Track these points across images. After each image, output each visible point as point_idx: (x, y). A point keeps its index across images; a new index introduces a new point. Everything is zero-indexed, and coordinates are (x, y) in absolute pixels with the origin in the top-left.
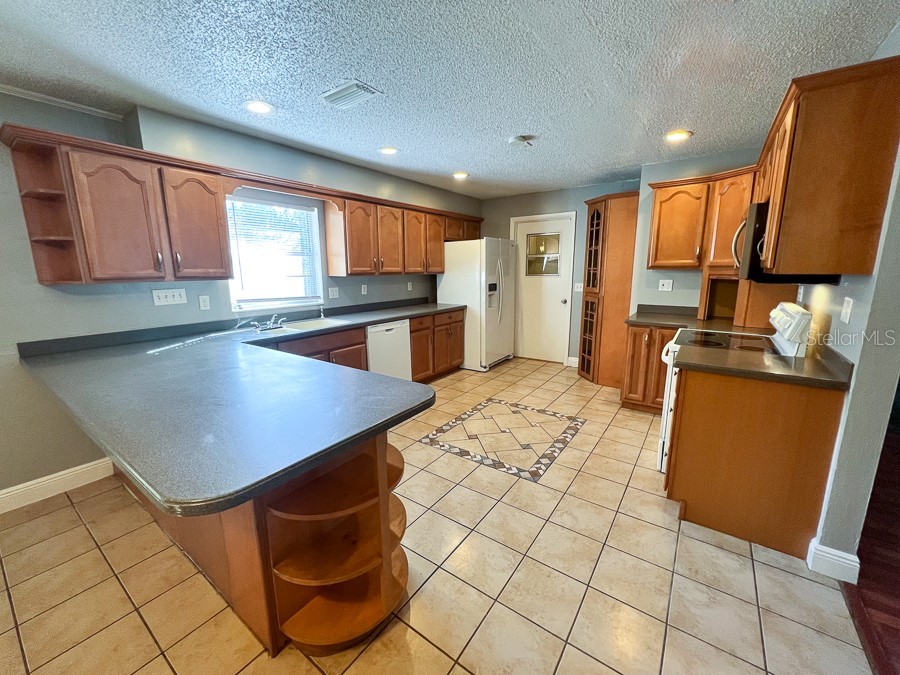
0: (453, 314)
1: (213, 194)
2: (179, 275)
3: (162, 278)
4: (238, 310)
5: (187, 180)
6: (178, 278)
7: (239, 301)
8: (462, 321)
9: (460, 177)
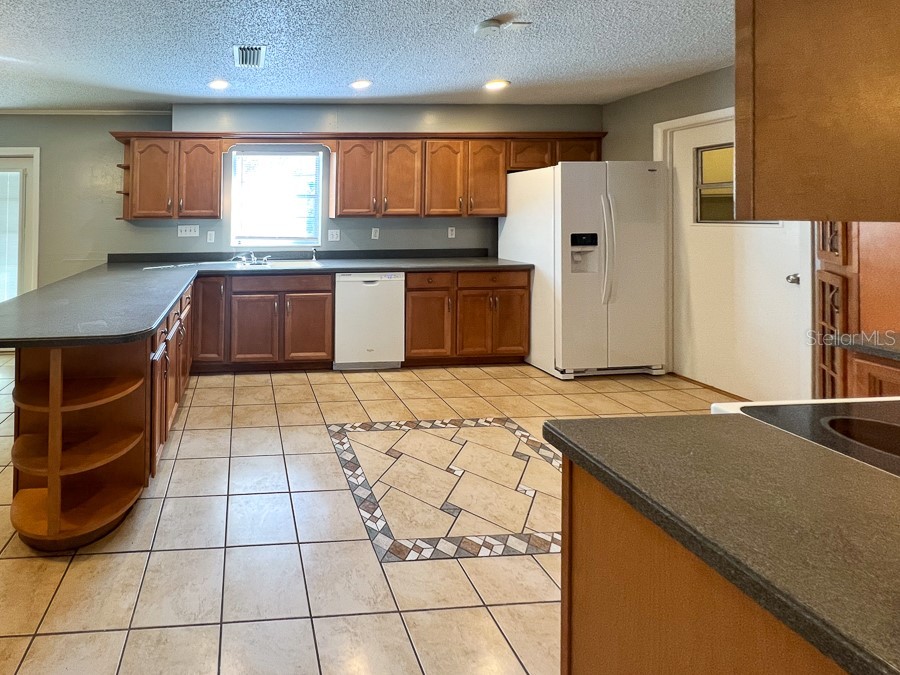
0: (502, 276)
1: (212, 153)
2: (181, 214)
3: (170, 217)
4: (237, 245)
5: (196, 146)
6: (181, 217)
7: (238, 237)
8: (527, 288)
9: (495, 86)
